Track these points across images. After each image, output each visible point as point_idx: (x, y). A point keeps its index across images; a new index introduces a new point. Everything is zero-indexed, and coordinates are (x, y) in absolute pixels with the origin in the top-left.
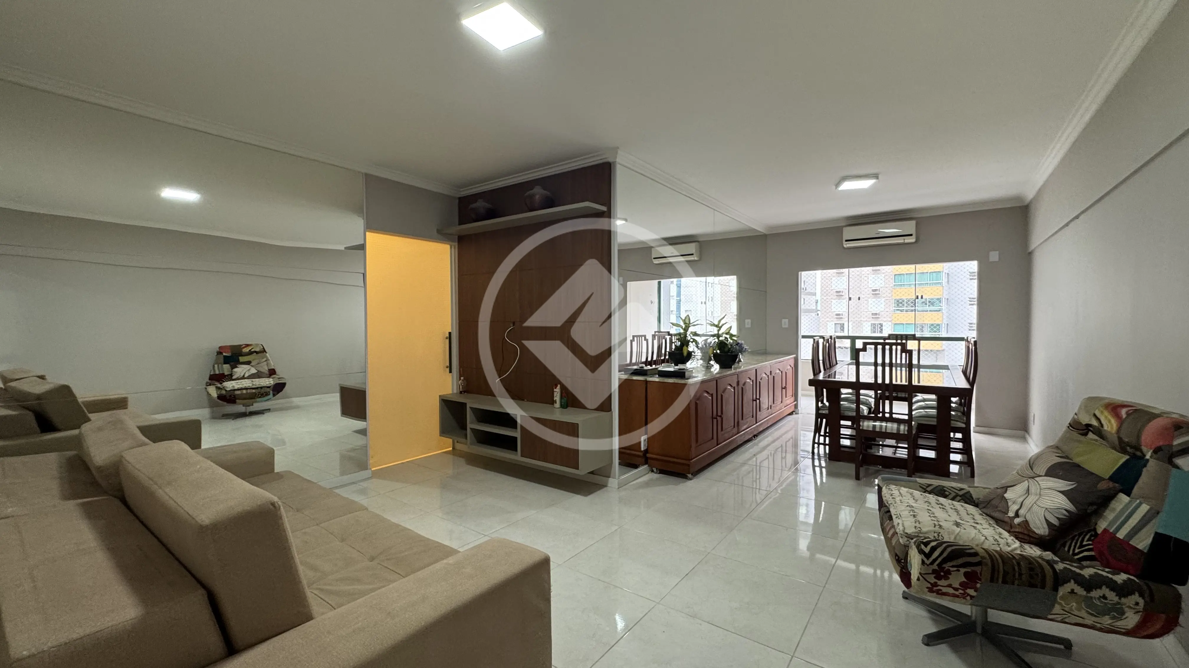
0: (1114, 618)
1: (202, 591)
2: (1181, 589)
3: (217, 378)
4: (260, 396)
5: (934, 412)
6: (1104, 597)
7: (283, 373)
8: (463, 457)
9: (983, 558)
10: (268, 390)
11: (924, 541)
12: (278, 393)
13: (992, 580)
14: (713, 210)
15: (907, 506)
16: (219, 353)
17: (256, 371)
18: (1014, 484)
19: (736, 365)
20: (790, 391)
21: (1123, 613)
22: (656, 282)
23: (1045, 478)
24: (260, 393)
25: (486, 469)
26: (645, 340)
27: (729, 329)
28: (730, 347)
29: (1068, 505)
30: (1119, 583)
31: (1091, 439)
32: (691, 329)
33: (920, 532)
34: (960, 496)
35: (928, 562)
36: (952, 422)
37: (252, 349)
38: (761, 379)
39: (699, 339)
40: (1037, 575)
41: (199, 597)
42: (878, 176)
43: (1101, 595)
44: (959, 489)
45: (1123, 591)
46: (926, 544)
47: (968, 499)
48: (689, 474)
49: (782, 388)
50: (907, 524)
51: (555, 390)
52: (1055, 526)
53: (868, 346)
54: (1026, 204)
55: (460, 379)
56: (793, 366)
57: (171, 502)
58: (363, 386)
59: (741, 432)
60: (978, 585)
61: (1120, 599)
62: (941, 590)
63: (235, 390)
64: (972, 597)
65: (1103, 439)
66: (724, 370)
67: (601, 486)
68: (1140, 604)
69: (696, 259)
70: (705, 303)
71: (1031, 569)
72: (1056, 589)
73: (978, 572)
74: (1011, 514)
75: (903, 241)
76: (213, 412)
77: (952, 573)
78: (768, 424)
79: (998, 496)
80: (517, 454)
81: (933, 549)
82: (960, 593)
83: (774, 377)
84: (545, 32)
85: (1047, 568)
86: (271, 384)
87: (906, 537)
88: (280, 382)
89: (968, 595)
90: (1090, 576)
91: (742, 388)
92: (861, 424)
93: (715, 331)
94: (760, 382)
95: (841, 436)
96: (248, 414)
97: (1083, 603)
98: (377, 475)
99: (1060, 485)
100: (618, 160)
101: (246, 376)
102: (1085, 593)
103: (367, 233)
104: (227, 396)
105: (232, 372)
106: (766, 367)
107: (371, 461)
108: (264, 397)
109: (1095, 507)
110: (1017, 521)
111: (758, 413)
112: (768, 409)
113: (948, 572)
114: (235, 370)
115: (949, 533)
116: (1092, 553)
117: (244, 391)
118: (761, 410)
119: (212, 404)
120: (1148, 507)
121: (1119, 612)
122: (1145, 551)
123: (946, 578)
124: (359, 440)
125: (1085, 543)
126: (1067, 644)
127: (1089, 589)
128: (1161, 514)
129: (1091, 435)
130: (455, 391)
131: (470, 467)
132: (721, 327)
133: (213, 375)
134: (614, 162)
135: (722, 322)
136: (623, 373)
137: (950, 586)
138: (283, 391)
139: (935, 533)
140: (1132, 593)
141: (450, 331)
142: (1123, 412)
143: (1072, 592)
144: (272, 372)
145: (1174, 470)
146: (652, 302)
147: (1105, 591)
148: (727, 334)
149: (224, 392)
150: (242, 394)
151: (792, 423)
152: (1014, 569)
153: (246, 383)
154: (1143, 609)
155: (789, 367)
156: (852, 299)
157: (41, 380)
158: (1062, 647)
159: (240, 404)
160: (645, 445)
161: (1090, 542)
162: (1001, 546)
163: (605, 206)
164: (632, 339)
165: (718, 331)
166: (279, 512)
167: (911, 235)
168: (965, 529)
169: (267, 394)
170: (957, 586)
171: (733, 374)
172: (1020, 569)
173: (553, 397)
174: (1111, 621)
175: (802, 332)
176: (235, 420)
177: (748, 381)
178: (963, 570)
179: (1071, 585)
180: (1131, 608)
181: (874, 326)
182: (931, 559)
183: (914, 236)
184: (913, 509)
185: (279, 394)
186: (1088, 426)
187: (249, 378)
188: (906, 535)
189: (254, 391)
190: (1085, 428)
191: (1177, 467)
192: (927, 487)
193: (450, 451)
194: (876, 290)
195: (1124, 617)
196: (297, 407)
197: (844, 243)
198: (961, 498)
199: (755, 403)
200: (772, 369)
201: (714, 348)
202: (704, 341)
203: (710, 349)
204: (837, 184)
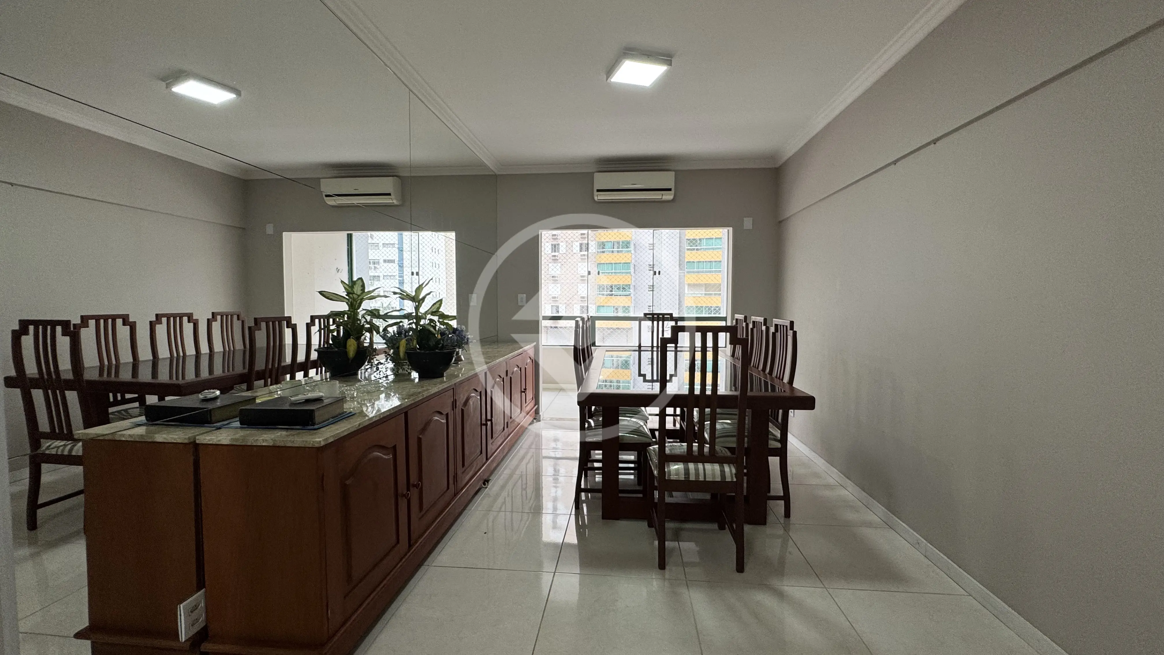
19: (452, 370)
20: (530, 394)
22: (343, 234)
27: (437, 305)
28: (439, 337)
32: (367, 305)
38: (493, 387)
39: (381, 324)
42: (671, 60)
49: (521, 392)
54: (777, 166)
56: (533, 357)
59: (462, 489)
69: (395, 202)
70: (417, 274)
75: (661, 197)
78: (503, 453)
83: (511, 378)
91: (462, 410)
93: (409, 307)
94: (492, 392)
106: (500, 366)
111: (490, 441)
112: (503, 431)
118: (494, 435)
132: (422, 300)
135: (423, 292)
146: (338, 270)
148: (433, 313)
155: (529, 360)
156: (591, 273)
164: (309, 321)
165: (417, 308)
167: (670, 190)
171: (445, 390)
175: (543, 312)
177: (472, 394)
183: (673, 192)
197: (596, 193)
199: (484, 427)
200: (508, 366)
201: (409, 341)
202: (391, 325)
203: (403, 343)
204: (608, 73)
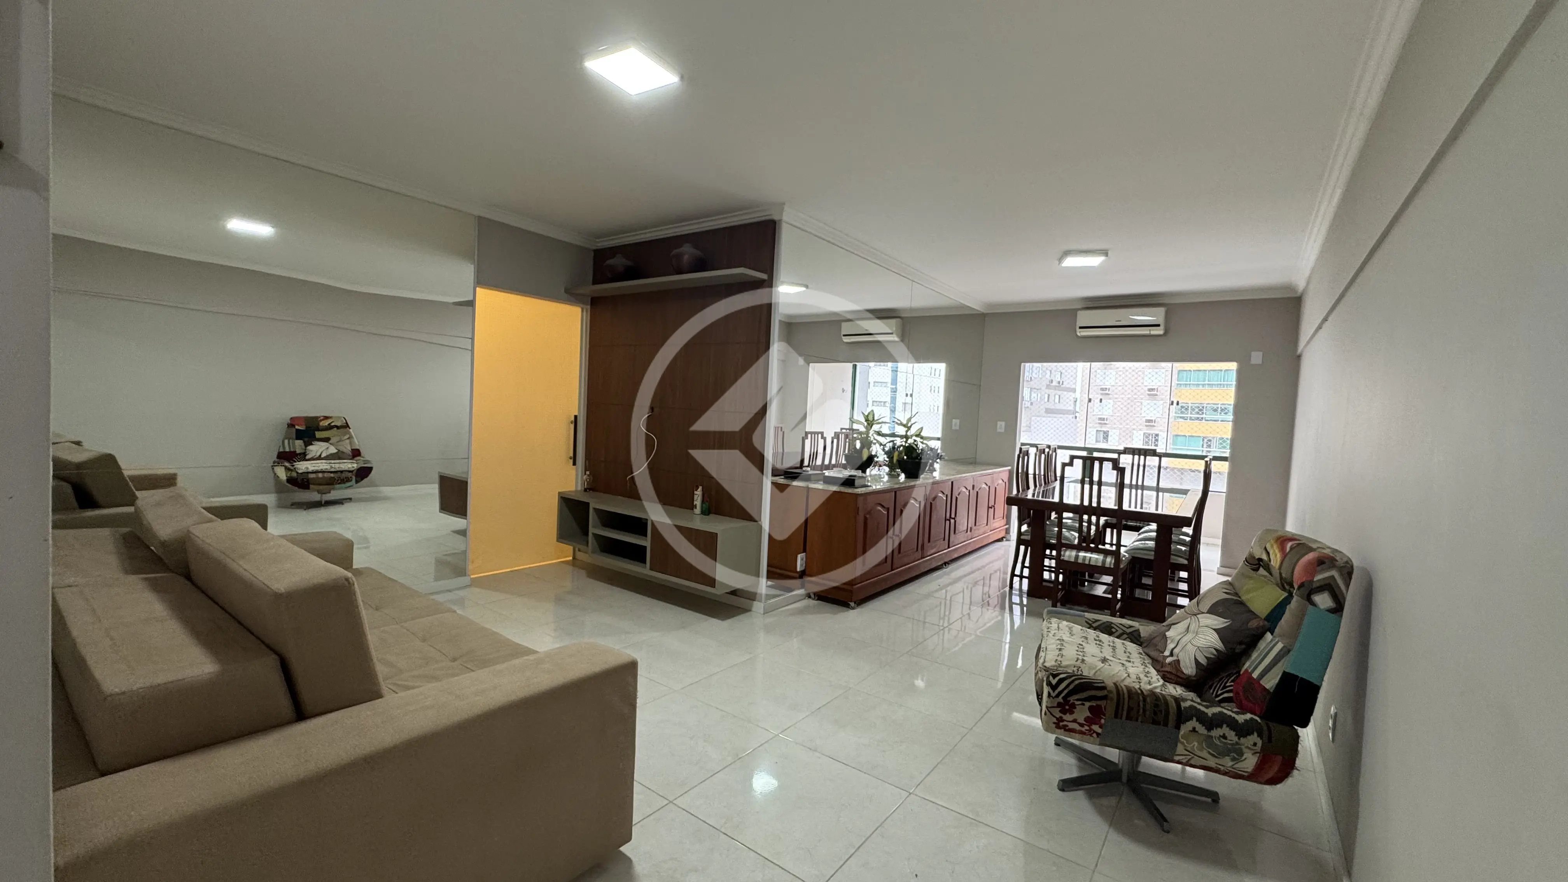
0: (1233, 759)
1: (274, 656)
2: (1300, 731)
3: (286, 457)
4: (339, 481)
5: (1151, 544)
6: (1224, 737)
7: (369, 456)
8: (583, 569)
9: (1110, 692)
10: (350, 475)
11: (1054, 673)
12: (362, 479)
13: (1116, 716)
14: (911, 282)
15: (1058, 639)
16: (291, 425)
17: (336, 451)
18: (1177, 621)
19: (924, 475)
20: (1000, 512)
21: (1241, 754)
22: (850, 365)
23: (1208, 615)
24: (339, 479)
25: (612, 584)
26: (822, 438)
27: (919, 431)
28: (920, 451)
29: (1219, 645)
30: (1240, 722)
31: (1263, 576)
32: (875, 428)
33: (1060, 666)
34: (1127, 634)
35: (1053, 694)
36: (1172, 557)
37: (333, 422)
38: (959, 495)
39: (884, 440)
40: (1161, 711)
41: (272, 661)
42: (1107, 253)
43: (1222, 734)
44: (1127, 626)
45: (1243, 730)
46: (1054, 676)
47: (1135, 637)
48: (851, 602)
49: (989, 507)
50: (1049, 657)
51: (695, 492)
52: (1203, 665)
53: (1075, 460)
54: (1299, 294)
55: (585, 474)
56: (1006, 480)
57: (245, 573)
58: (464, 476)
59: (927, 557)
60: (1103, 721)
61: (1239, 739)
62: (1067, 726)
63: (308, 473)
64: (1098, 734)
65: (1272, 576)
66: (908, 480)
67: (746, 610)
68: (1257, 745)
70: (911, 395)
71: (1156, 706)
72: (1178, 728)
73: (1103, 706)
74: (1167, 653)
75: (1149, 332)
76: (279, 499)
77: (1077, 706)
78: (965, 550)
79: (1160, 633)
80: (645, 567)
81: (1061, 681)
82: (1086, 730)
83: (977, 492)
84: (682, 78)
85: (1173, 704)
86: (353, 467)
87: (1045, 670)
88: (366, 465)
89: (1094, 732)
90: (1214, 714)
91: (931, 503)
92: (1062, 553)
93: (901, 431)
94: (957, 498)
95: (1045, 568)
96: (323, 503)
97: (1204, 743)
98: (475, 583)
99: (1216, 622)
100: (785, 218)
101: (323, 456)
102: (1205, 732)
103: (478, 289)
104: (299, 480)
105: (305, 450)
106: (966, 479)
107: (470, 567)
108: (344, 483)
109: (1243, 646)
110: (1169, 660)
111: (952, 535)
112: (967, 532)
113: (1073, 706)
114: (310, 448)
115: (1090, 668)
116: (1231, 695)
117: (320, 475)
118: (956, 532)
119: (279, 488)
120: (1283, 645)
121: (1237, 753)
122: (1272, 691)
123: (1072, 713)
124: (458, 544)
125: (1228, 684)
126: (1214, 797)
127: (1209, 728)
128: (1291, 653)
129: (1262, 571)
130: (579, 488)
131: (592, 580)
132: (911, 426)
133: (282, 452)
134: (780, 220)
135: (913, 421)
136: (783, 477)
137: (1075, 721)
138: (369, 478)
139: (1075, 667)
140: (1250, 733)
141: (577, 414)
142: (1289, 545)
143: (1194, 730)
144: (356, 453)
145: (1310, 607)
146: (843, 391)
147: (1225, 730)
148: (917, 436)
149: (294, 474)
150: (318, 478)
151: (1002, 552)
152: (1139, 705)
153: (323, 465)
154: (1261, 750)
155: (1001, 482)
156: (1092, 401)
157: (77, 446)
158: (1209, 800)
159: (314, 490)
160: (801, 565)
161: (1232, 684)
162: (1141, 684)
163: (765, 273)
165: (907, 432)
166: (353, 588)
167: (1158, 325)
168: (1110, 665)
169: (348, 480)
170: (1082, 721)
171: (921, 485)
172: (1144, 705)
173: (693, 500)
174: (1233, 763)
176: (306, 511)
177: (940, 495)
178: (1088, 704)
179: (1193, 723)
180: (1249, 748)
181: (1146, 436)
182: (1057, 692)
183: (1162, 327)
184: (1062, 642)
185: (363, 481)
186: (1260, 560)
187: (326, 458)
188: (1045, 668)
189: (332, 475)
190: (1257, 562)
191: (1313, 604)
192: (1094, 622)
193: (570, 560)
194: (1153, 390)
195: (1243, 758)
196: (386, 499)
197: (1078, 330)
198: (1127, 636)
199: (948, 522)
200: (975, 482)
201: (900, 453)
202: (890, 442)
203: (896, 454)
204: (1060, 259)
